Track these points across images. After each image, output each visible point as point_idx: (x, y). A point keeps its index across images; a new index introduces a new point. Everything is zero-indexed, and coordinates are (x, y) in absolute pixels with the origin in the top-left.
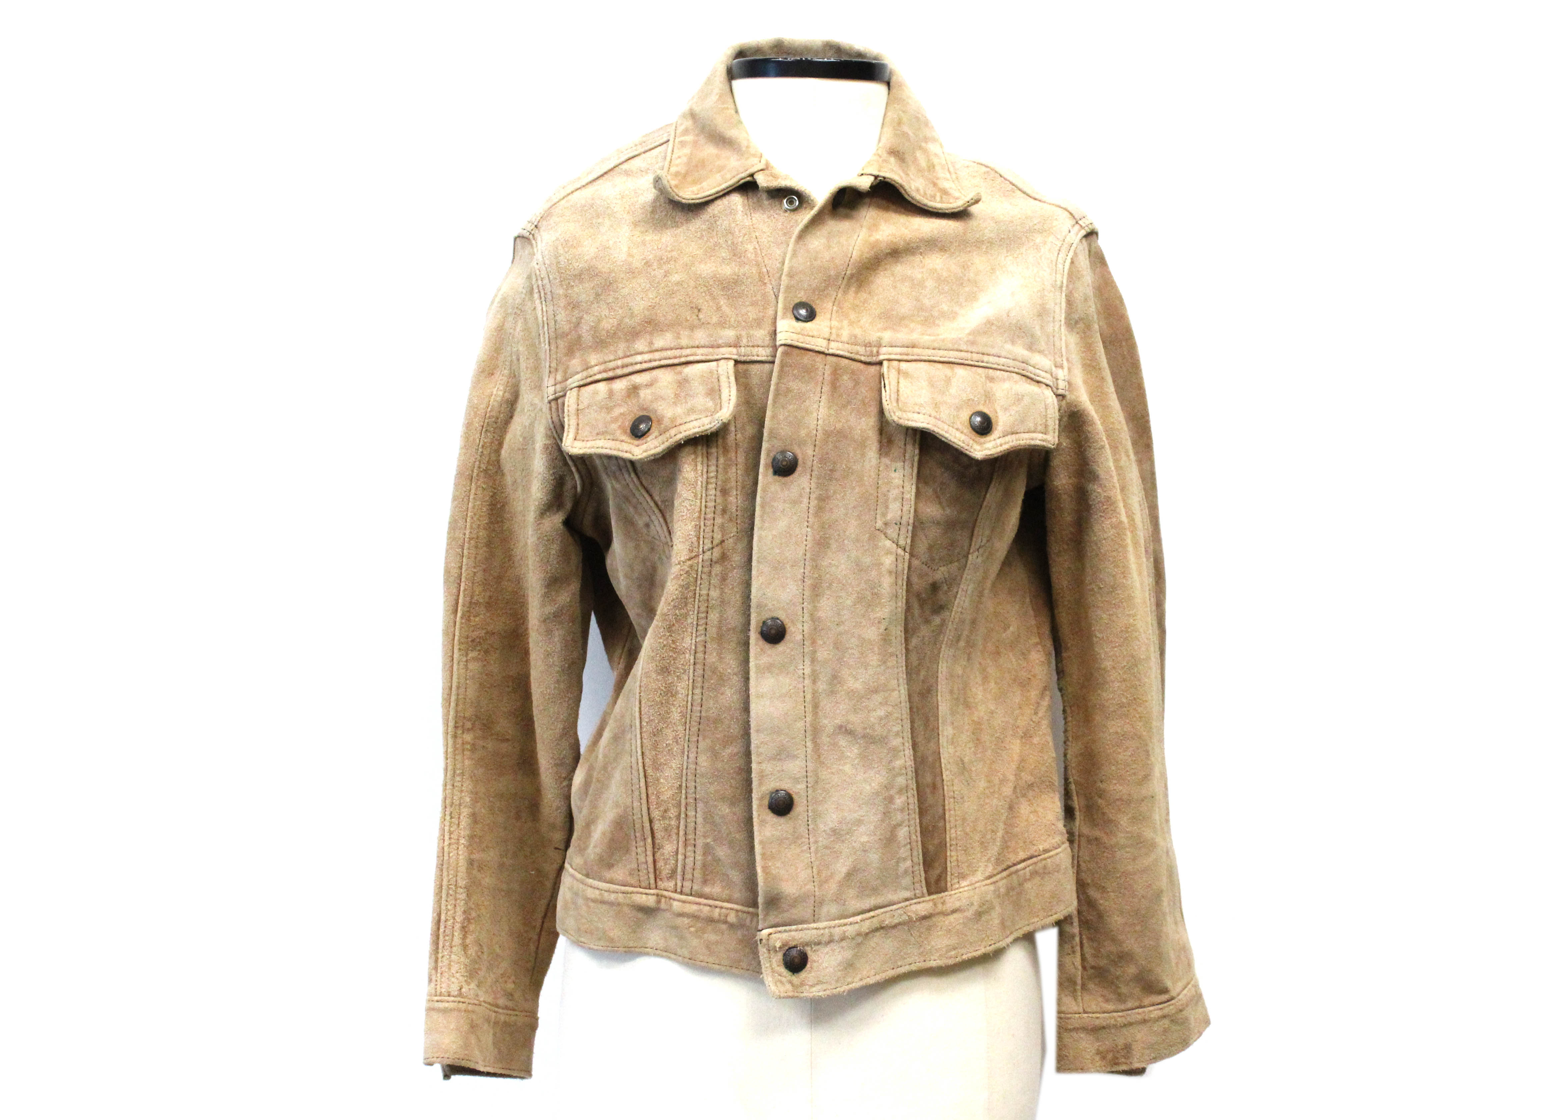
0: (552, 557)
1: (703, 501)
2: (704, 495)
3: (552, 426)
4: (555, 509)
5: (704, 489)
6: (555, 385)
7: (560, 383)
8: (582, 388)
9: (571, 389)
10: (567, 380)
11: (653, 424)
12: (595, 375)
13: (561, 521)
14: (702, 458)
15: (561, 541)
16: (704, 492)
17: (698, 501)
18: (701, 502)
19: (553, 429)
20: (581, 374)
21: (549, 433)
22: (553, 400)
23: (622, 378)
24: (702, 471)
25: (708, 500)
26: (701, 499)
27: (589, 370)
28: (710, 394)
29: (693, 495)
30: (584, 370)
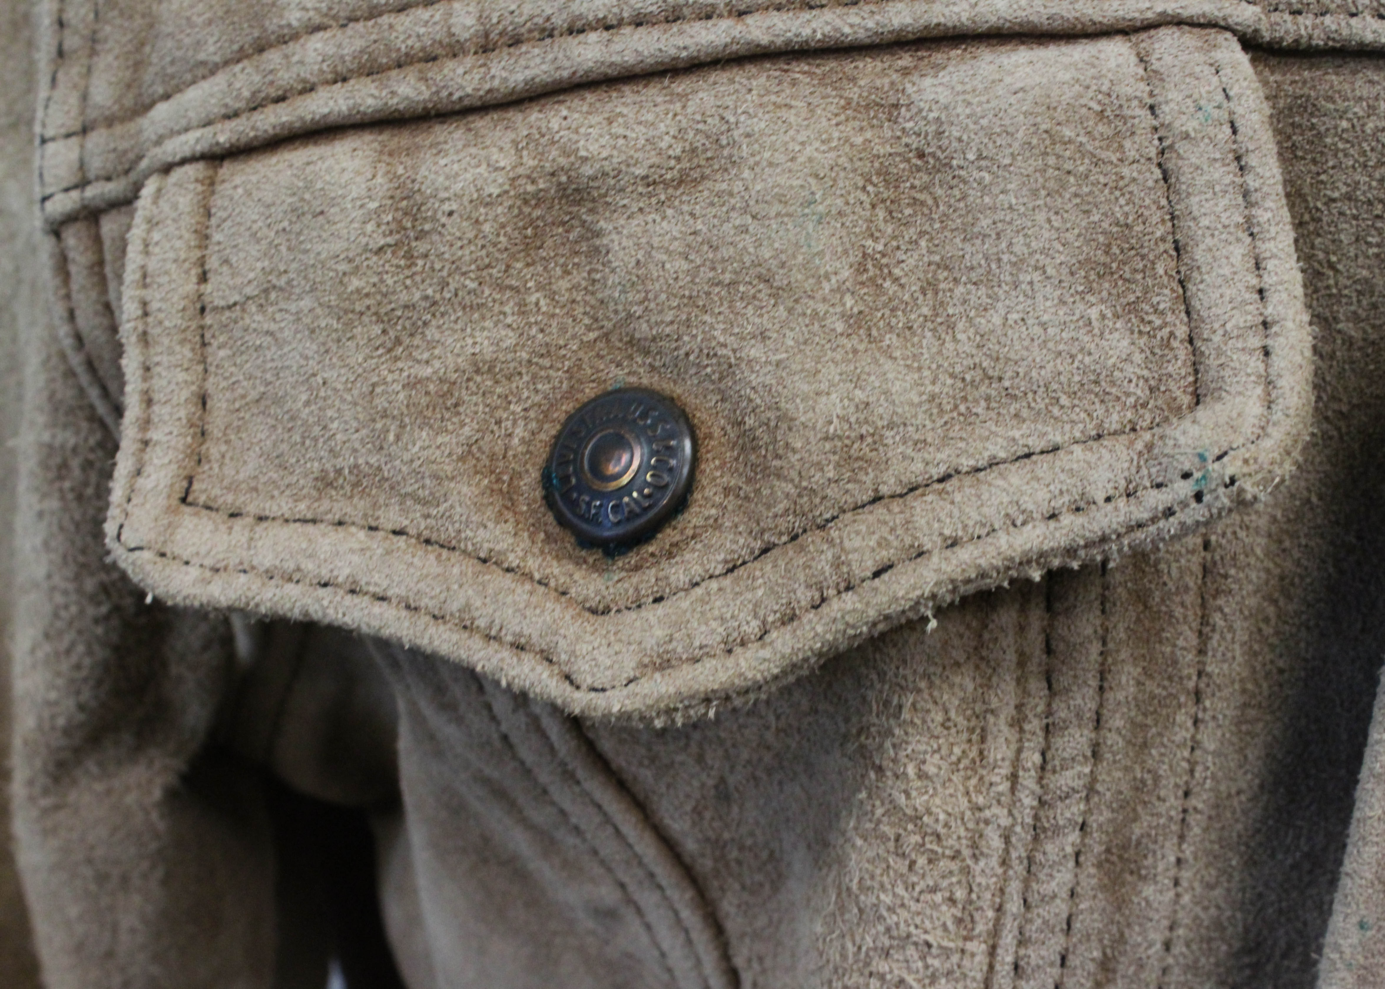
0: (124, 937)
1: (1008, 939)
2: (1014, 906)
3: (76, 360)
4: (127, 738)
5: (1019, 868)
6: (85, 131)
7: (110, 122)
8: (226, 169)
9: (167, 169)
10: (144, 108)
11: (709, 467)
12: (309, 89)
13: (157, 794)
14: (1020, 681)
15: (165, 882)
16: (1014, 887)
17: (978, 948)
18: (992, 951)
19: (84, 379)
20: (221, 79)
21: (66, 394)
22: (70, 219)
23: (481, 123)
24: (1016, 761)
25: (1032, 930)
26: (995, 932)
27: (273, 57)
28: (1105, 272)
29: (948, 914)
30: (240, 56)
